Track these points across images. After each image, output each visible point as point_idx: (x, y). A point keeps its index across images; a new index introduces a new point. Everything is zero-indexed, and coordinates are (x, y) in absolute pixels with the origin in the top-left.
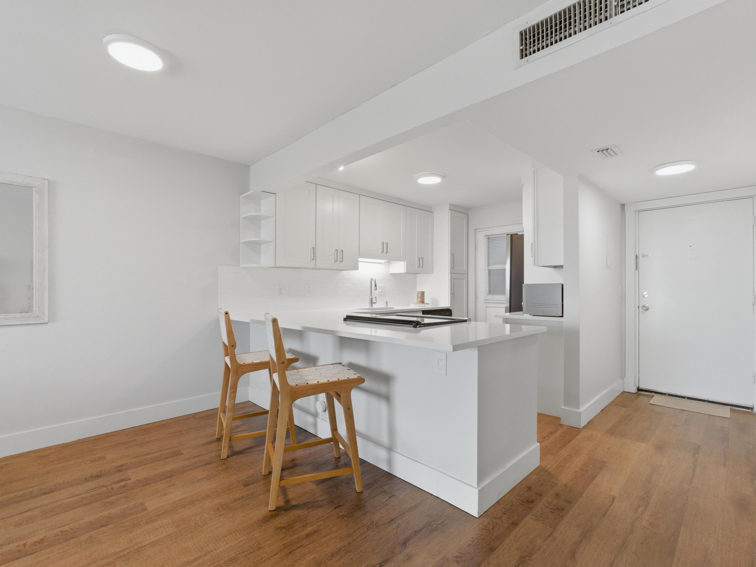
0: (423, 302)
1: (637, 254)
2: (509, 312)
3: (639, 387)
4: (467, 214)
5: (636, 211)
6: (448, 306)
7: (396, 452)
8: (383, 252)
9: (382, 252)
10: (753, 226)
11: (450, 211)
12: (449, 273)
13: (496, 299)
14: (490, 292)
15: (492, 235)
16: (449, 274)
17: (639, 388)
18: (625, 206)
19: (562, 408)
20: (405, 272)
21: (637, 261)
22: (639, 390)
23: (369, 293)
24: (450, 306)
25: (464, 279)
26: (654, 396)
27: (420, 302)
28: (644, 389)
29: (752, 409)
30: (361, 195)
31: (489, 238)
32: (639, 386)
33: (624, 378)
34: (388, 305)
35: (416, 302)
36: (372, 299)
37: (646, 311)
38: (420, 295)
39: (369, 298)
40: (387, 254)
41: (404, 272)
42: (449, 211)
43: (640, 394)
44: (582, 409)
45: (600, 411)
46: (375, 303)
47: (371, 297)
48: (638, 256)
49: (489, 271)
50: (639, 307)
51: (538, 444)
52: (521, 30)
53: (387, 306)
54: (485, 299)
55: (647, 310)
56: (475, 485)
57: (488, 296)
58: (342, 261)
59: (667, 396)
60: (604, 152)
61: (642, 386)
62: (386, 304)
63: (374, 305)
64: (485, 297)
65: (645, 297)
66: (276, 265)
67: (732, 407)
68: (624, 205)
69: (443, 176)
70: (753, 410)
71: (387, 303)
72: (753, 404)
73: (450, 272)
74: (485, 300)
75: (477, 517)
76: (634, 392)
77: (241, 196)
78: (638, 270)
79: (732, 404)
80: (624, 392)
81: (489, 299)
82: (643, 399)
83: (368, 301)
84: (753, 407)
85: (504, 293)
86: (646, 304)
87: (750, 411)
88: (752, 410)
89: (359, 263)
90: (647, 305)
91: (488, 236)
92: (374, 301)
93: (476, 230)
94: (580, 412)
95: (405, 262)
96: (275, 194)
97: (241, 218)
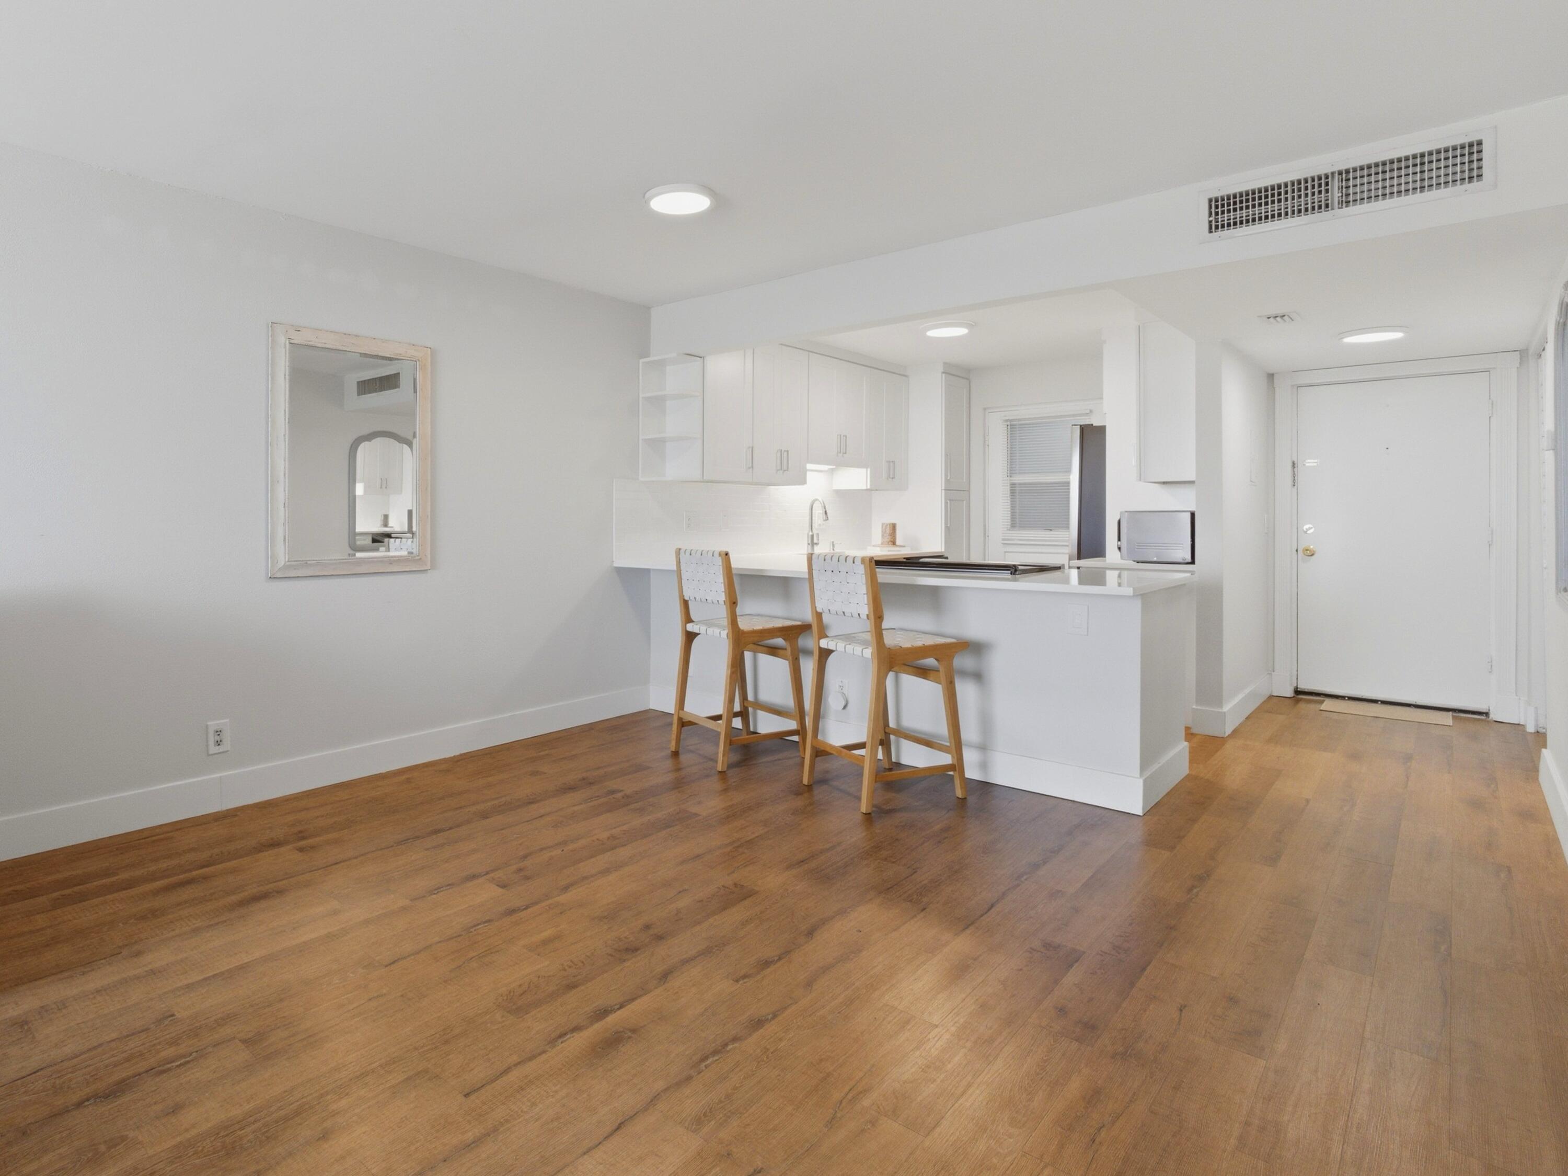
0: (894, 543)
1: (1295, 459)
2: (1077, 558)
3: (1299, 687)
4: (967, 379)
5: (1293, 386)
6: (940, 551)
7: (995, 751)
8: (839, 451)
9: (838, 453)
10: (1490, 417)
11: (944, 375)
12: (942, 490)
13: (1028, 537)
14: (1013, 526)
15: (1019, 420)
16: (942, 492)
17: (1297, 688)
18: (1275, 378)
19: (1194, 708)
20: (869, 487)
21: (1294, 472)
22: (1298, 692)
23: (808, 525)
24: (943, 550)
25: (963, 501)
26: (1324, 701)
27: (888, 543)
28: (1306, 690)
29: (1487, 714)
30: (812, 352)
31: (1013, 427)
32: (1297, 685)
33: (1273, 673)
34: (835, 549)
35: (880, 543)
36: (812, 536)
37: (1309, 557)
38: (888, 531)
39: (808, 535)
40: (844, 455)
41: (865, 488)
42: (942, 376)
43: (1301, 700)
44: (1226, 708)
45: (1244, 719)
46: (817, 544)
47: (810, 533)
48: (1296, 463)
49: (1013, 485)
50: (1297, 551)
51: (1186, 743)
52: (1211, 197)
53: (833, 550)
54: (1003, 538)
55: (1312, 555)
56: (1138, 775)
57: (1008, 532)
58: (787, 470)
59: (1346, 700)
60: (1278, 319)
61: (1303, 686)
62: (831, 547)
63: (816, 547)
64: (1004, 535)
65: (1309, 534)
66: (705, 478)
67: (1455, 714)
68: (1273, 375)
69: (970, 326)
70: (1489, 717)
71: (833, 545)
72: (1488, 708)
73: (943, 488)
74: (1003, 540)
75: (1141, 814)
76: (1289, 696)
77: (641, 361)
78: (1295, 487)
79: (1455, 708)
80: (1271, 697)
81: (1013, 538)
82: (1305, 708)
83: (805, 541)
84: (1487, 711)
85: (1067, 527)
86: (1309, 546)
87: (1483, 717)
88: (1486, 716)
89: (808, 474)
90: (1312, 547)
91: (1011, 421)
92: (815, 541)
93: (985, 409)
94: (1225, 713)
95: (869, 470)
96: (701, 357)
97: (640, 399)
